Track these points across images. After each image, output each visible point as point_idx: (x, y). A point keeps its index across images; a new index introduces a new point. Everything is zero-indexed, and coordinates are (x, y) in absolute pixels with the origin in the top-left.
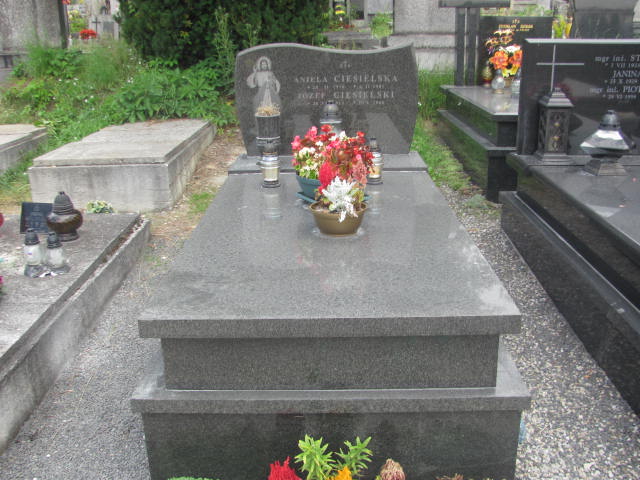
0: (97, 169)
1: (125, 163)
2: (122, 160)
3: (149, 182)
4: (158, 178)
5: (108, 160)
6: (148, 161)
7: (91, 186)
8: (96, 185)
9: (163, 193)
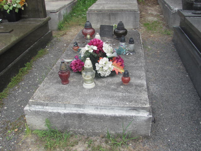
0: (112, 13)
1: (123, 11)
2: (122, 10)
3: (132, 18)
4: (135, 17)
5: (117, 10)
6: (132, 11)
7: (110, 19)
8: (112, 19)
9: (137, 22)
